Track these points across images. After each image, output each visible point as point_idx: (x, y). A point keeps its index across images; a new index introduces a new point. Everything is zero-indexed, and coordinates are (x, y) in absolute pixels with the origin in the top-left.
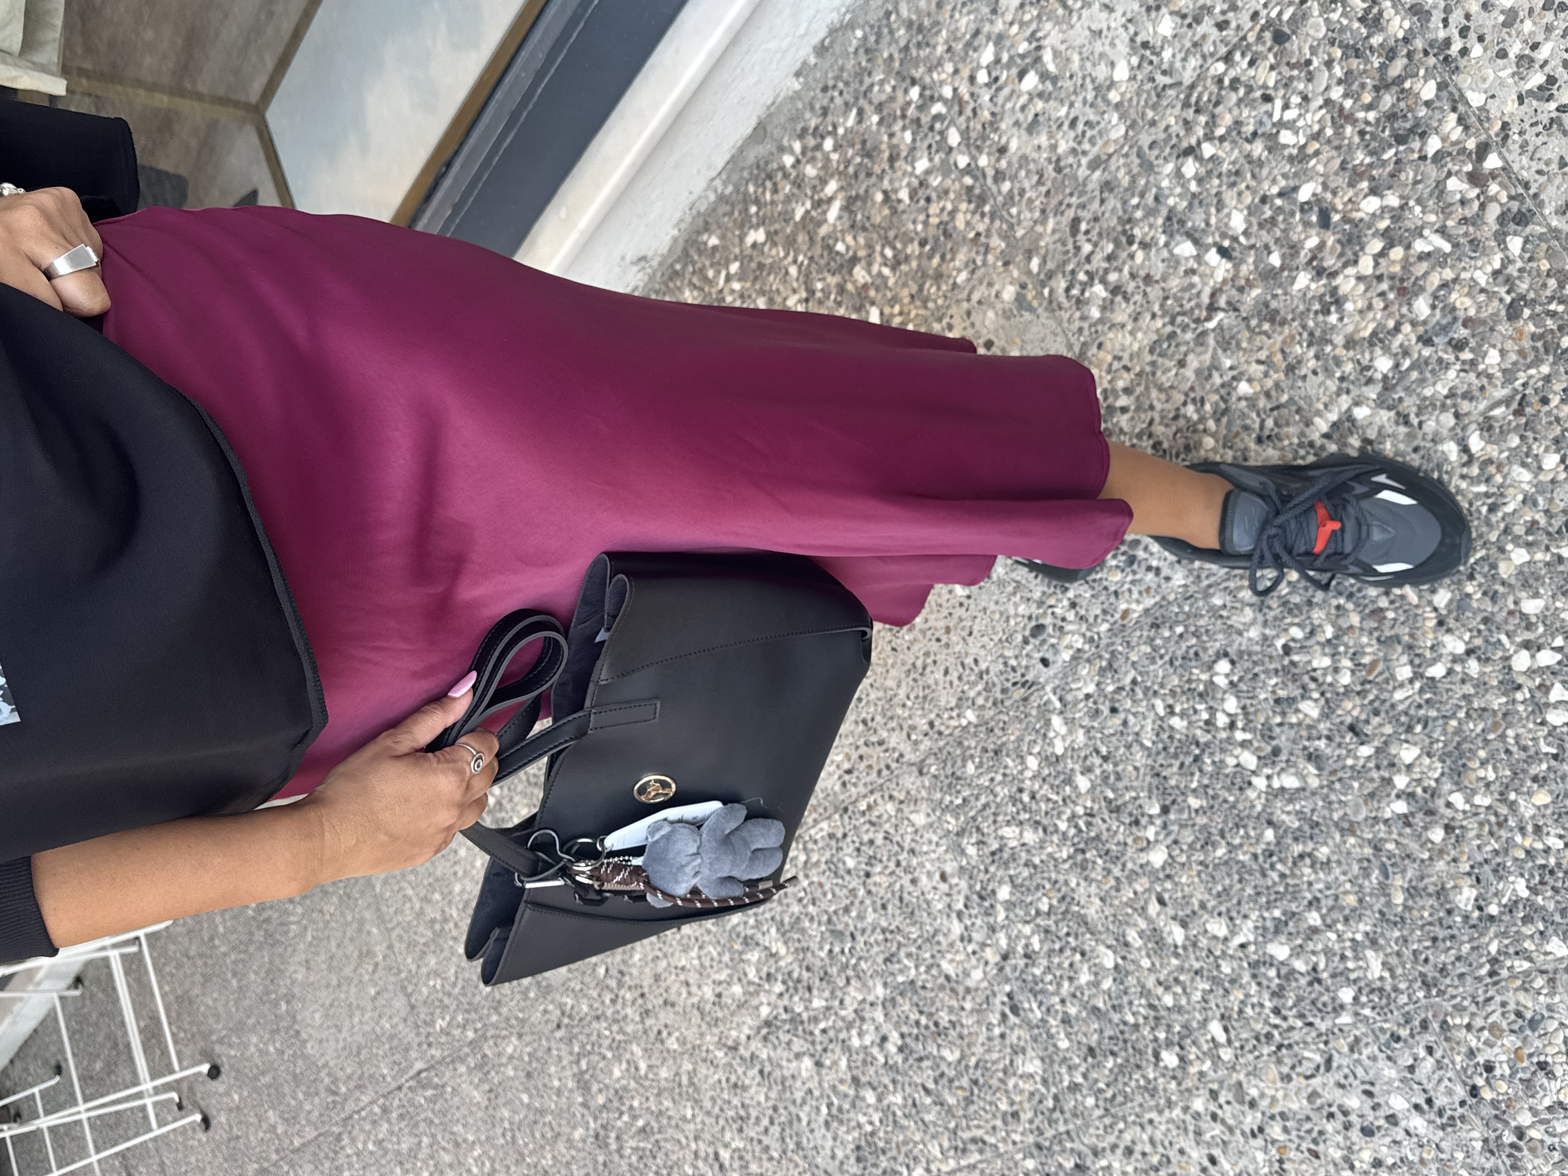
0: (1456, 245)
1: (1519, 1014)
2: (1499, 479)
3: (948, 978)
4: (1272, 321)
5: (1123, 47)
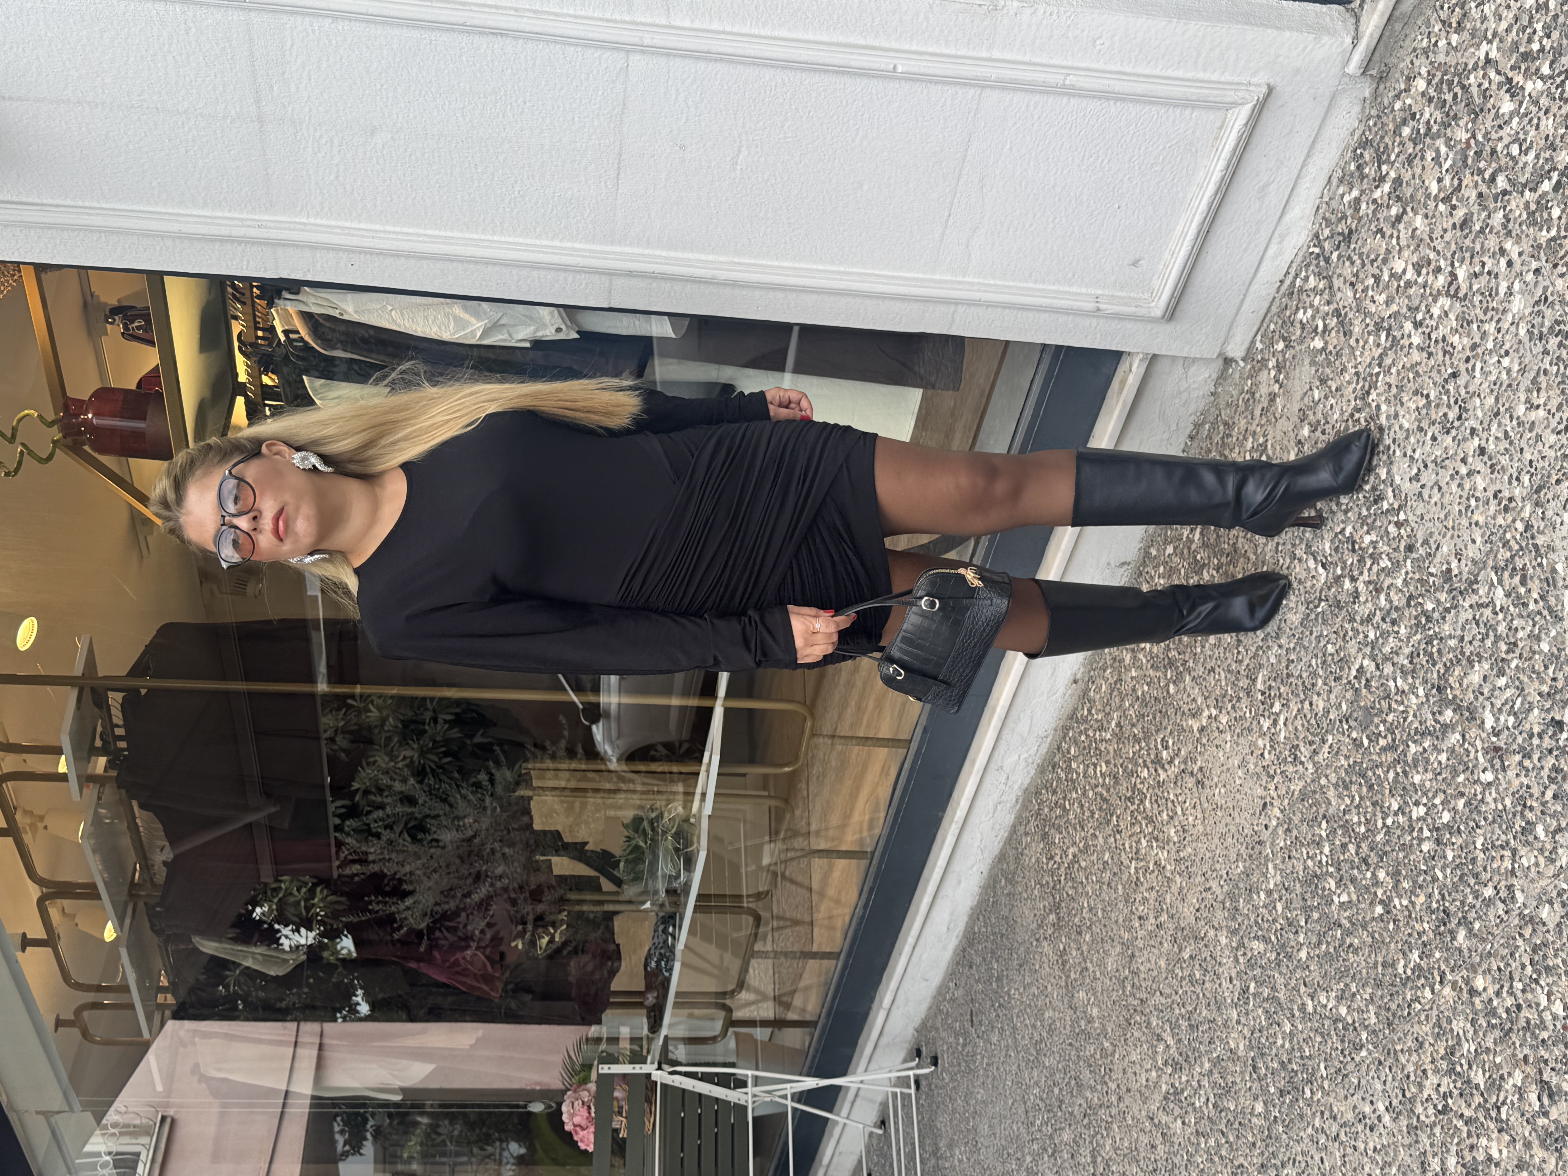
0: (1392, 564)
1: (1417, 1040)
2: (1406, 702)
3: (1231, 1050)
4: (1338, 607)
5: (1292, 443)
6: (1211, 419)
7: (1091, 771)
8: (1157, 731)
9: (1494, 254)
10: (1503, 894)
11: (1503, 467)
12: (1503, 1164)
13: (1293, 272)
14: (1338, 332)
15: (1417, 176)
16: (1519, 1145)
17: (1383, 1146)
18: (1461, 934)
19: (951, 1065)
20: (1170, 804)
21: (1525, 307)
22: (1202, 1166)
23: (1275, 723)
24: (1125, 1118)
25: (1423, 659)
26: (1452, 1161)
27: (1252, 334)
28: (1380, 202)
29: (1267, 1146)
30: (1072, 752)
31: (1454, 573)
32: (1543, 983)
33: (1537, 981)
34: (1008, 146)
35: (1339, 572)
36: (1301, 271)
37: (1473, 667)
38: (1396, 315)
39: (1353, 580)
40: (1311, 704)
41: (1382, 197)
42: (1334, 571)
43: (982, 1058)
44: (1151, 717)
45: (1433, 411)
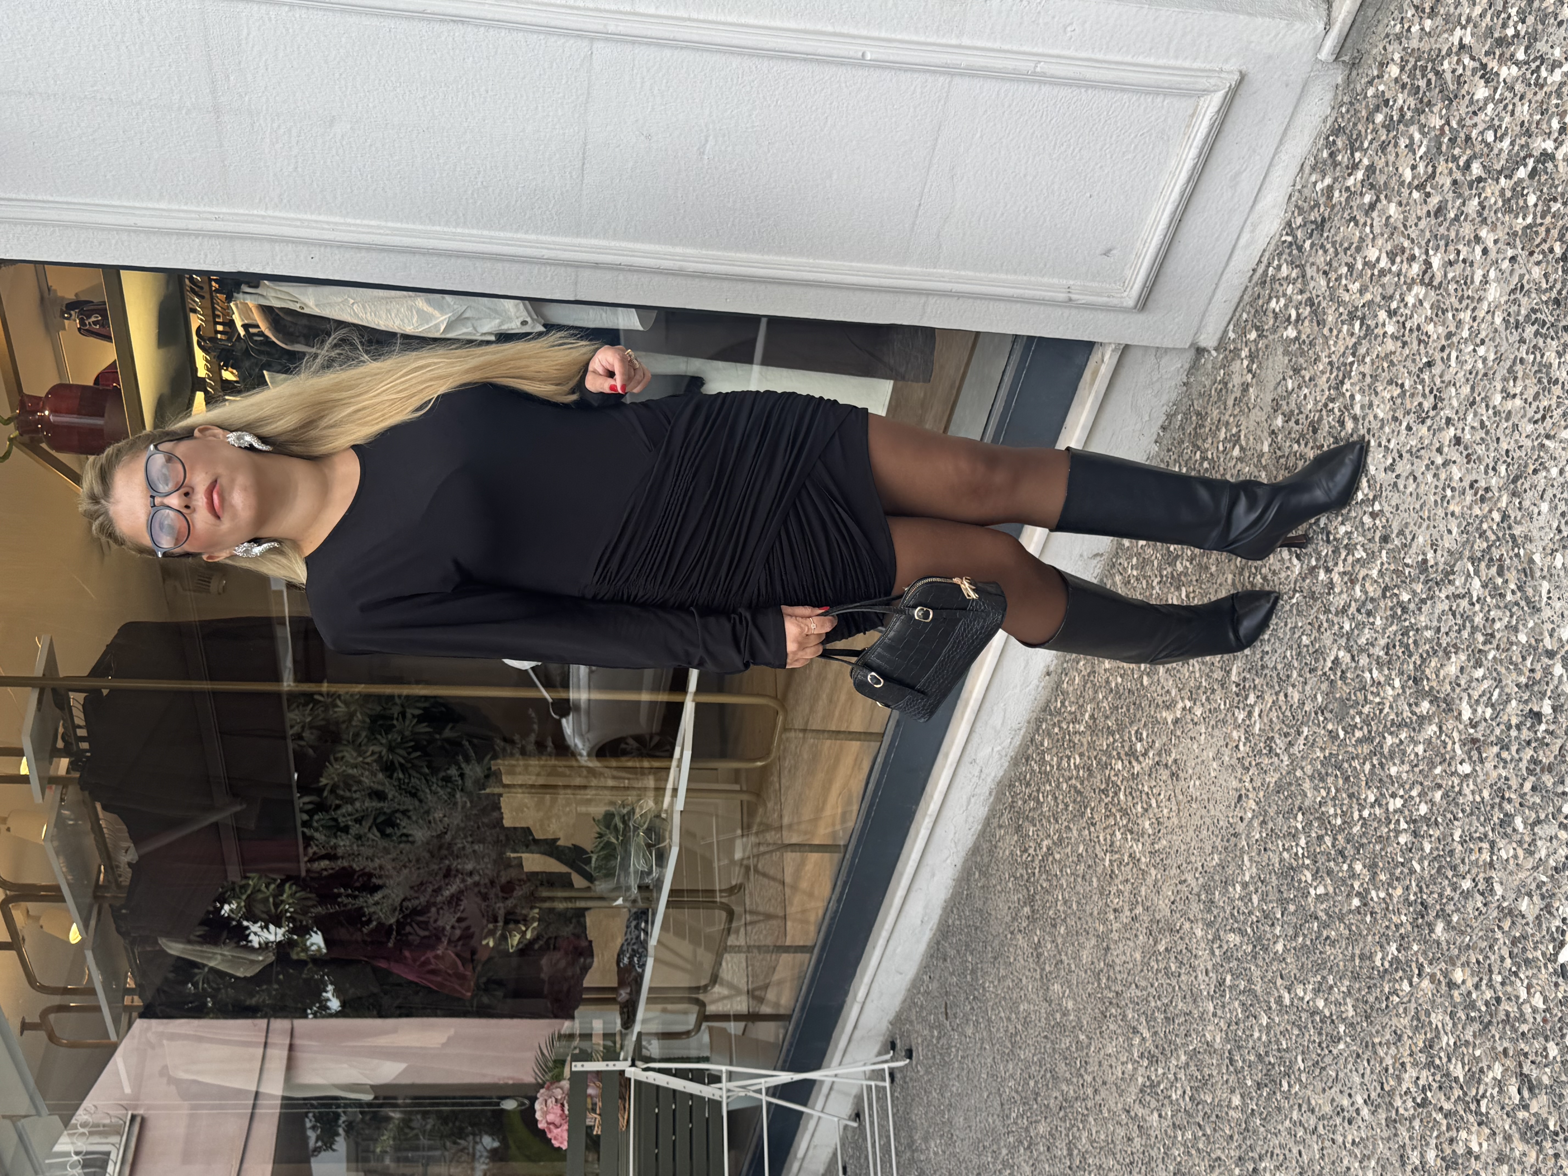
0: (1368, 554)
1: (1395, 1032)
5: (1266, 434)
6: (1184, 409)
7: (1065, 763)
8: (1132, 723)
9: (1469, 241)
10: (1480, 887)
11: (1479, 458)
12: (1483, 1158)
13: (1265, 260)
14: (1311, 321)
15: (1390, 164)
16: (1499, 1139)
17: (1362, 1139)
18: (1440, 927)
19: (926, 1057)
20: (1144, 796)
21: (1501, 296)
22: (1179, 1159)
23: (1250, 714)
24: (1101, 1111)
25: (1399, 650)
26: (1431, 1155)
27: (1224, 324)
28: (1353, 189)
29: (1245, 1138)
30: (1046, 744)
31: (1430, 564)
32: (1522, 976)
33: (1516, 974)
34: (978, 135)
35: (1314, 563)
36: (1273, 259)
37: (1449, 658)
38: (1370, 303)
39: (1328, 570)
40: (1286, 696)
41: (1355, 185)
42: (1309, 562)
43: (957, 1051)
44: (1124, 709)
45: (1408, 401)
